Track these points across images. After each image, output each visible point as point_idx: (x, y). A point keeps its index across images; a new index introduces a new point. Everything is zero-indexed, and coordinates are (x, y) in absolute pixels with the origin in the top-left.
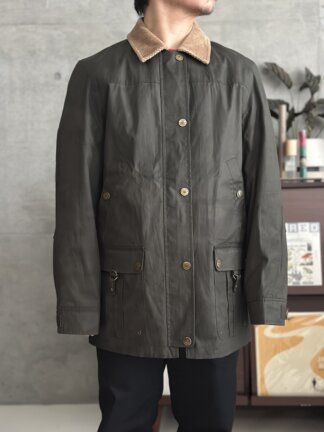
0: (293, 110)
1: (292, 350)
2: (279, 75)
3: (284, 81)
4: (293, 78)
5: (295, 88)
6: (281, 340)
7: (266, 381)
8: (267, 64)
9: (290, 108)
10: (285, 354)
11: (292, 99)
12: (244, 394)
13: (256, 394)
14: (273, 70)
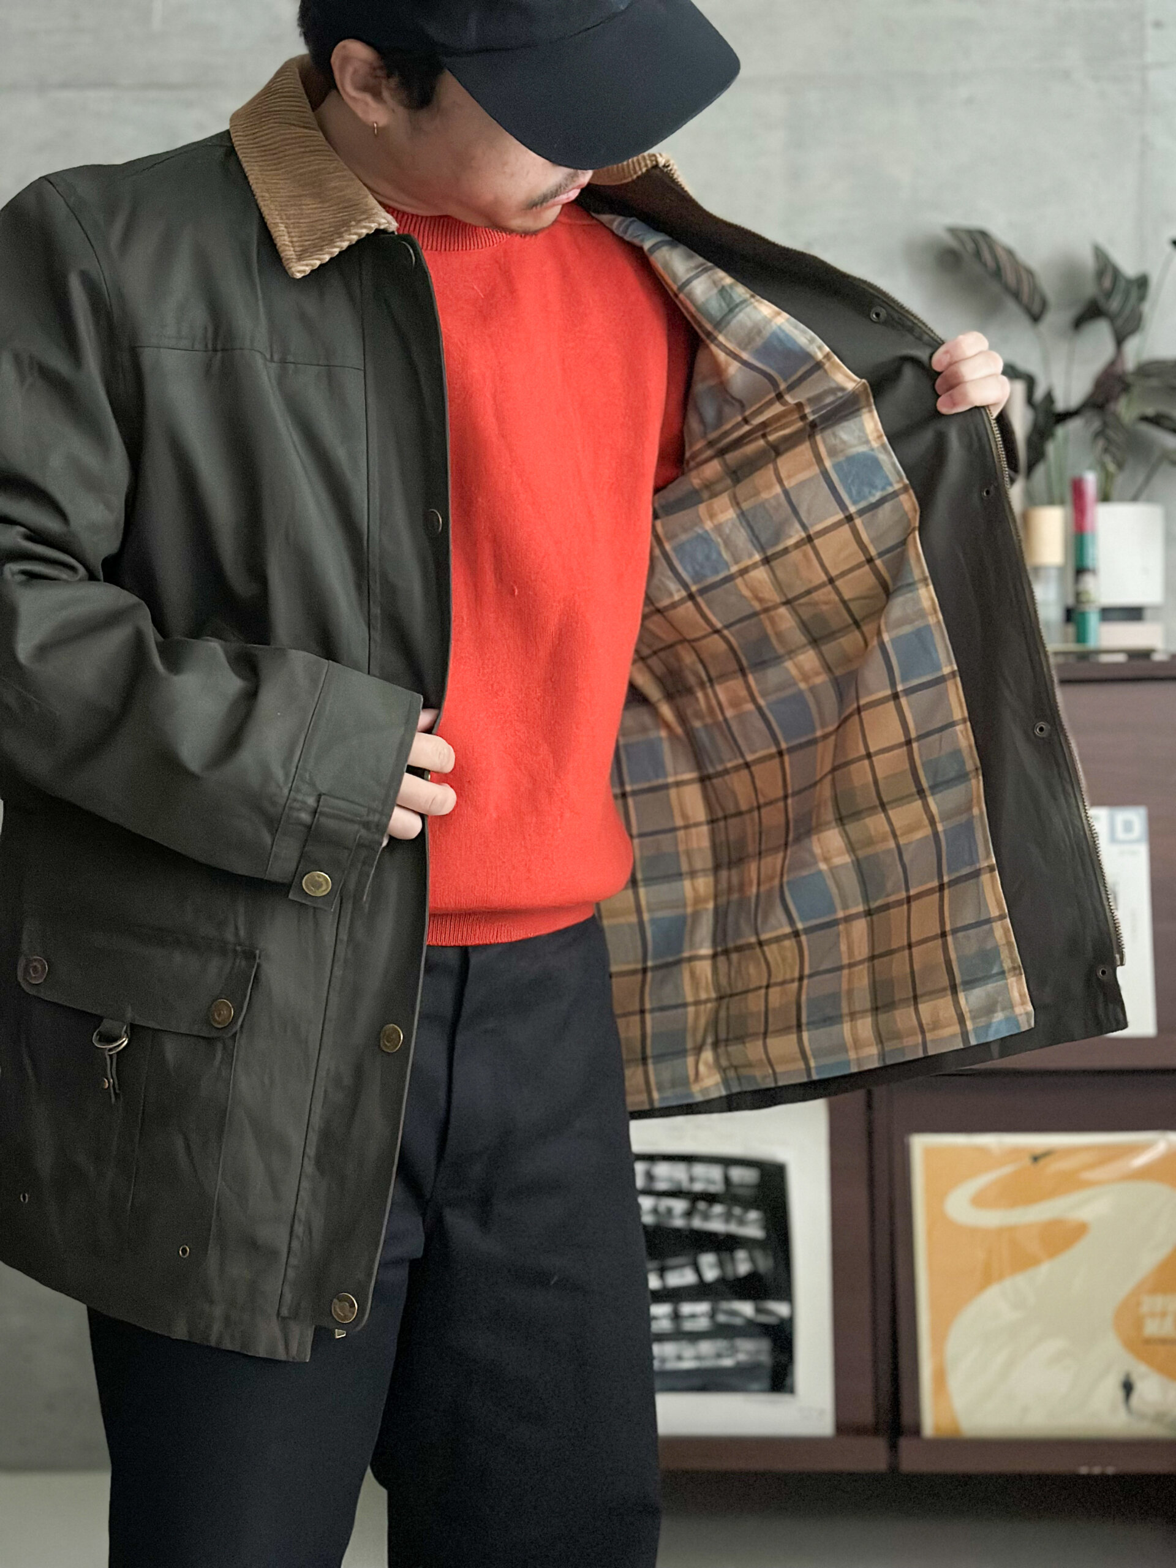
0: (1049, 398)
1: (1045, 1269)
2: (997, 273)
3: (1016, 295)
4: (1049, 285)
5: (1057, 317)
6: (1007, 1232)
7: (955, 1382)
8: (953, 231)
9: (1039, 394)
10: (1020, 1282)
11: (1046, 361)
12: (875, 1431)
13: (916, 1430)
14: (978, 254)
